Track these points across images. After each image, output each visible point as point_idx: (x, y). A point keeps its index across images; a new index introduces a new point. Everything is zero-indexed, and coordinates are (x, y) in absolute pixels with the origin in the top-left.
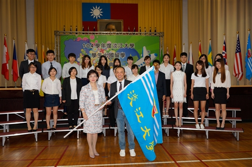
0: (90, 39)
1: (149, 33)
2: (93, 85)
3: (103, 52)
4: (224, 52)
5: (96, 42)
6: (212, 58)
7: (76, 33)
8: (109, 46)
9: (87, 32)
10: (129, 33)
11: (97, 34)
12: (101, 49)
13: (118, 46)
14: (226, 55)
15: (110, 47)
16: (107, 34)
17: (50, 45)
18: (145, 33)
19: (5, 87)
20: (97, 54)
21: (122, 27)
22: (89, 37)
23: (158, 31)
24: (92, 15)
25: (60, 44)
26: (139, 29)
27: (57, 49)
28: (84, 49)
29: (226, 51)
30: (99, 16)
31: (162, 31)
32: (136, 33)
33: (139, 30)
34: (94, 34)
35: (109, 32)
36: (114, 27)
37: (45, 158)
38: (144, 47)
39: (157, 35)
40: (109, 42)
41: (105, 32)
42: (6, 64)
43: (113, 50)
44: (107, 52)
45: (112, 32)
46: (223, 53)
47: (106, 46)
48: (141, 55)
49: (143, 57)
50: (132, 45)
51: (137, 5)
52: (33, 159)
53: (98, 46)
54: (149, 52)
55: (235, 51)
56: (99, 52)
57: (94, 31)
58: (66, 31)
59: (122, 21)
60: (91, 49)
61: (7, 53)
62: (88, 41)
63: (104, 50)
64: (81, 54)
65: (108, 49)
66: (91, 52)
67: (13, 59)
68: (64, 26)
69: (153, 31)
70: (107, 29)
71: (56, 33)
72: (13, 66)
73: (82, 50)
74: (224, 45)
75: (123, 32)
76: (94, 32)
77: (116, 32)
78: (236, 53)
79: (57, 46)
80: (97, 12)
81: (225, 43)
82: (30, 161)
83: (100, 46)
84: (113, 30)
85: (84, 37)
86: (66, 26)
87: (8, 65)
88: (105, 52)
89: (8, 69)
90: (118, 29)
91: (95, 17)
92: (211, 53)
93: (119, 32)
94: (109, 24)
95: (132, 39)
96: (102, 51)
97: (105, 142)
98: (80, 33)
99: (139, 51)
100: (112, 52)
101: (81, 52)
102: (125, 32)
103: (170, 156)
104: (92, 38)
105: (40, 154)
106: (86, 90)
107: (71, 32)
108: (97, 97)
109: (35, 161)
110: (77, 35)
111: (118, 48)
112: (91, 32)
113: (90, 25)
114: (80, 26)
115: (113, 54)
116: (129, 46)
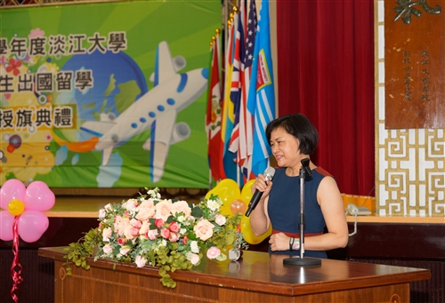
3: (16, 73)
8: (38, 45)
12: (11, 61)
13: (70, 46)
15: (39, 51)
38: (163, 47)
40: (36, 34)
43: (49, 60)
44: (33, 69)
47: (26, 47)
48: (152, 78)
49: (156, 83)
50: (117, 39)
54: (179, 63)
56: (3, 72)
63: (19, 63)
65: (33, 61)
83: (8, 51)
88: (23, 70)
96: (14, 66)
99: (142, 62)
111: (67, 54)
115: (49, 76)
116: (107, 46)
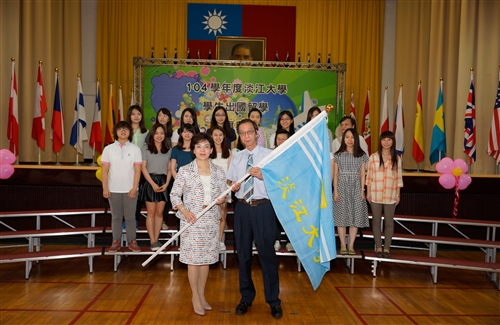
0: (202, 74)
1: (317, 64)
2: (202, 164)
3: (225, 101)
4: (470, 104)
5: (213, 80)
6: (444, 117)
7: (175, 63)
8: (238, 88)
9: (195, 60)
10: (278, 63)
11: (214, 64)
12: (222, 95)
13: (256, 90)
14: (474, 111)
15: (239, 91)
16: (233, 64)
17: (125, 85)
18: (308, 64)
19: (36, 163)
20: (213, 104)
21: (264, 52)
22: (199, 69)
23: (334, 61)
24: (207, 27)
25: (143, 83)
26: (297, 56)
27: (138, 92)
28: (189, 94)
29: (473, 104)
30: (220, 31)
31: (341, 62)
32: (290, 63)
33: (297, 59)
34: (208, 64)
35: (237, 62)
36: (247, 52)
37: (106, 309)
38: (306, 93)
39: (331, 69)
40: (237, 81)
41: (230, 62)
42: (40, 119)
43: (244, 96)
44: (234, 100)
45: (244, 62)
46: (468, 107)
47: (231, 88)
48: (300, 109)
49: (302, 111)
50: (282, 88)
51: (295, 8)
52: (82, 308)
53: (215, 88)
54: (314, 102)
55: (493, 103)
56: (217, 101)
57: (210, 58)
58: (156, 57)
59: (264, 41)
60: (202, 94)
61: (43, 97)
62: (198, 78)
63: (227, 96)
64: (182, 103)
65: (235, 95)
66: (202, 100)
67: (55, 109)
68: (153, 48)
69: (324, 61)
70: (235, 55)
71: (137, 62)
72: (55, 124)
73: (185, 95)
74: (471, 91)
75: (266, 63)
76: (208, 61)
77: (253, 62)
78: (496, 107)
79: (138, 86)
80: (215, 23)
81: (472, 87)
82: (77, 313)
83: (221, 89)
84: (246, 57)
85: (189, 70)
86: (156, 48)
87: (43, 120)
88: (229, 100)
89: (44, 127)
90: (256, 56)
91: (213, 32)
92: (441, 107)
93: (257, 62)
94: (238, 45)
95: (282, 77)
96: (224, 98)
97: (224, 281)
98: (182, 62)
99: (295, 100)
100: (242, 100)
101: (183, 100)
102: (269, 63)
103: (359, 316)
104: (205, 72)
105: (96, 299)
106: (186, 175)
107: (165, 60)
108: (208, 189)
109: (86, 314)
110: (176, 67)
111: (254, 93)
112: (204, 61)
113: (201, 47)
114: (183, 48)
115: (244, 104)
116: (276, 90)
